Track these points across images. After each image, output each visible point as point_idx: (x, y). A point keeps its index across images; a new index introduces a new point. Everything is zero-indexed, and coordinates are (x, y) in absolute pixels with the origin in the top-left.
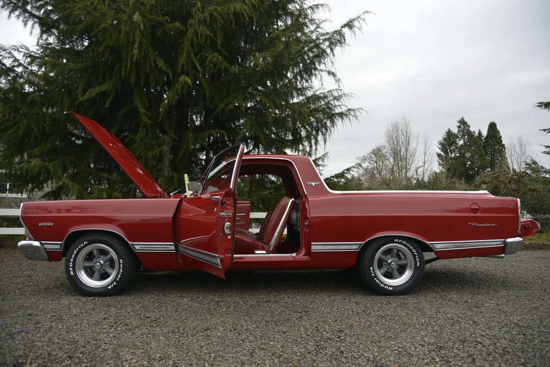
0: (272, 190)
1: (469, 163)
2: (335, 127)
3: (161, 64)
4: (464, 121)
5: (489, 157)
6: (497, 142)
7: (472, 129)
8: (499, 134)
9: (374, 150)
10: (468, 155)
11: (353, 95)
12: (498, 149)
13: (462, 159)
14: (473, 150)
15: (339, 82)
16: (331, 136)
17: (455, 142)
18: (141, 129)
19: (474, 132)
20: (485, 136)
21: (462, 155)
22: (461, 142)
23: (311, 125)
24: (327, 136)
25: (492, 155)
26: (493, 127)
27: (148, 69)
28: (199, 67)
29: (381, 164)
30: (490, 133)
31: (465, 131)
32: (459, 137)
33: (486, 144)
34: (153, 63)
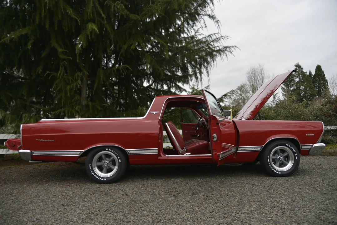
0: (169, 114)
1: (303, 93)
2: (215, 62)
3: (70, 11)
4: (299, 65)
5: (317, 88)
6: (322, 79)
7: (304, 71)
8: (323, 73)
9: (239, 87)
10: (302, 88)
11: (228, 37)
12: (323, 83)
13: (298, 91)
14: (306, 84)
15: (218, 23)
16: (211, 69)
17: (293, 79)
18: (60, 68)
19: (306, 72)
20: (313, 75)
21: (298, 88)
22: (297, 80)
23: (195, 61)
24: (209, 69)
25: (319, 87)
26: (319, 68)
27: (60, 16)
28: (103, 15)
29: (244, 96)
30: (317, 73)
31: (300, 72)
32: (296, 76)
33: (314, 80)
34: (63, 10)
